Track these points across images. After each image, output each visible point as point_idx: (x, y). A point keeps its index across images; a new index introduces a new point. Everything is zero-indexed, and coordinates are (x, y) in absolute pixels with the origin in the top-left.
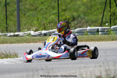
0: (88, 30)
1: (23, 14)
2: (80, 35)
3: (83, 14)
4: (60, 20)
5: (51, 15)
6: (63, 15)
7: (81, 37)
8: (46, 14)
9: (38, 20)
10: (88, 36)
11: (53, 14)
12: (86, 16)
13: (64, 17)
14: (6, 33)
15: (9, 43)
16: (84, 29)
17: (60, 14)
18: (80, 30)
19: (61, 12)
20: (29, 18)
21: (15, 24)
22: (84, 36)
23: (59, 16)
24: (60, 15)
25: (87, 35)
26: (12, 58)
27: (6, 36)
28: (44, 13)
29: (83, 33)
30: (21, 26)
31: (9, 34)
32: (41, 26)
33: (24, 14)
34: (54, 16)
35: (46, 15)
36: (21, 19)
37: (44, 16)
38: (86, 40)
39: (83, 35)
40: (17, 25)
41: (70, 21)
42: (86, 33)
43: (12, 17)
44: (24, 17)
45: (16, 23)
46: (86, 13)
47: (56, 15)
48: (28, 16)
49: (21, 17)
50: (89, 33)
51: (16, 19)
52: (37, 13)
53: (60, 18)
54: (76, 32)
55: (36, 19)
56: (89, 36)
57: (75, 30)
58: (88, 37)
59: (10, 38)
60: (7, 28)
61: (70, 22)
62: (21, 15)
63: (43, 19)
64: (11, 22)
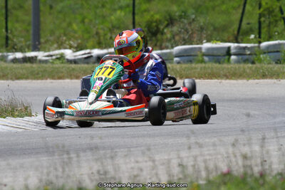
0: (203, 51)
1: (48, 7)
2: (184, 62)
3: (194, 8)
4: (136, 22)
5: (115, 10)
6: (145, 11)
7: (186, 68)
8: (103, 6)
9: (83, 22)
10: (203, 65)
11: (121, 8)
12: (202, 13)
13: (147, 17)
14: (5, 54)
15: (12, 79)
16: (195, 48)
17: (136, 8)
18: (186, 50)
19: (140, 4)
20: (61, 16)
21: (28, 31)
22: (193, 65)
23: (134, 14)
24: (136, 11)
25: (203, 61)
26: (18, 116)
27: (5, 61)
28: (100, 5)
29: (191, 58)
30: (42, 34)
31: (11, 56)
32: (90, 37)
33: (51, 7)
34: (123, 14)
35: (104, 10)
36: (42, 19)
37: (98, 11)
38: (199, 74)
39: (191, 61)
40: (31, 32)
41: (161, 27)
42: (201, 58)
43: (19, 13)
44: (50, 14)
45: (31, 28)
46: (200, 6)
47: (128, 9)
48: (60, 12)
49: (41, 14)
50: (206, 58)
51: (29, 18)
52: (82, 4)
53: (136, 17)
54: (174, 53)
55: (79, 18)
56: (207, 65)
57: (172, 50)
58: (205, 68)
59: (15, 65)
60: (7, 38)
61: (161, 30)
62: (42, 8)
63: (95, 18)
64: (17, 25)
